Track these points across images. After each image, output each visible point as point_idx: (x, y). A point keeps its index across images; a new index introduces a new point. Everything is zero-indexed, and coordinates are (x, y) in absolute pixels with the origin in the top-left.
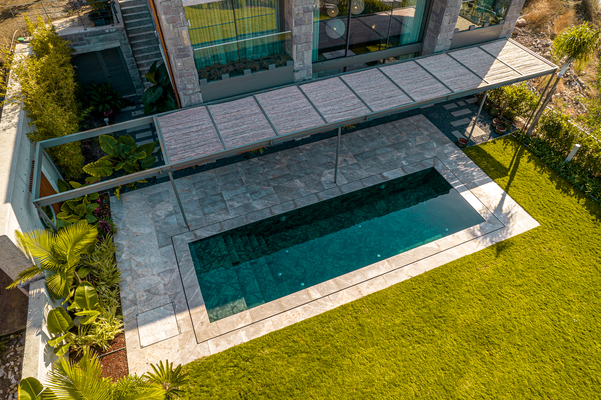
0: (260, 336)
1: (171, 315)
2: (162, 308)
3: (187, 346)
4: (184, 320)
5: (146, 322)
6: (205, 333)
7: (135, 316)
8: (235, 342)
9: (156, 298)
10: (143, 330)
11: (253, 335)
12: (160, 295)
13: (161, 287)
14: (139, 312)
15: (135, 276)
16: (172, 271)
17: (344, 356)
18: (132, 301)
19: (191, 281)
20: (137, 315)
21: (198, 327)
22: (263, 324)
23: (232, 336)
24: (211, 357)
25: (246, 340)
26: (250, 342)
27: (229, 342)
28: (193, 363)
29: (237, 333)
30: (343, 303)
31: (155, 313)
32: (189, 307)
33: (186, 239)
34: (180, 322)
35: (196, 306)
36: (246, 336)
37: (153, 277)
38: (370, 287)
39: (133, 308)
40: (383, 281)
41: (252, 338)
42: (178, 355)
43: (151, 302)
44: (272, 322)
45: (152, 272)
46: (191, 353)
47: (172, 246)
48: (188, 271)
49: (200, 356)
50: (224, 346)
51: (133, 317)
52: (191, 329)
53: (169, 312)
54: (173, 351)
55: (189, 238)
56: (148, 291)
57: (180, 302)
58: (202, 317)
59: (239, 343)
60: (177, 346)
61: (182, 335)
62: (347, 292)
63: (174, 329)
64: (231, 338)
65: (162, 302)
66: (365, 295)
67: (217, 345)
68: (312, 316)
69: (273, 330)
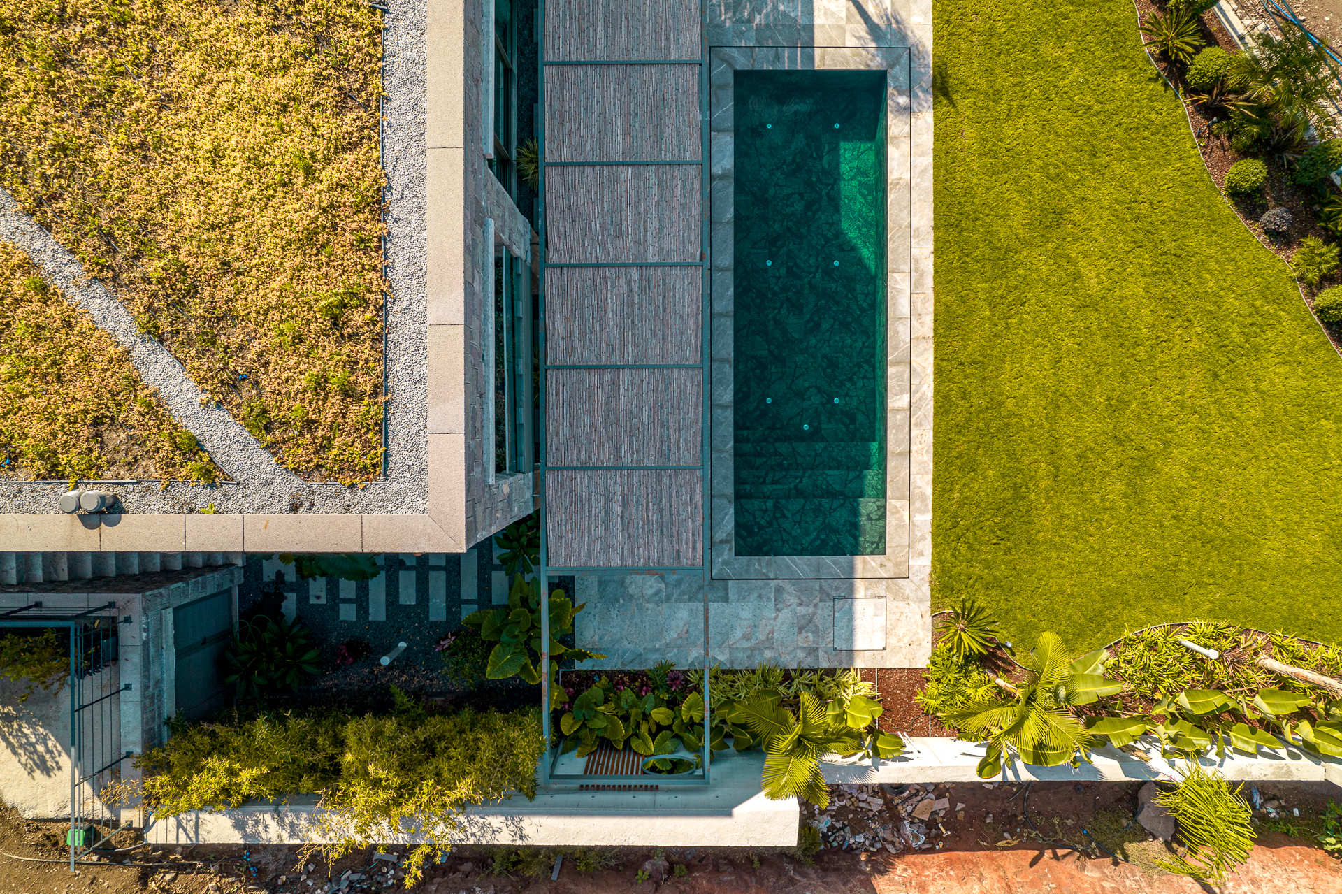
0: (931, 497)
1: (852, 605)
2: (837, 614)
3: (907, 592)
4: (867, 589)
5: (850, 638)
6: (897, 565)
7: (834, 652)
8: (926, 531)
9: (817, 620)
10: (859, 644)
11: (927, 505)
12: (815, 614)
13: (801, 610)
14: (831, 645)
15: (767, 645)
16: (779, 590)
17: (1000, 404)
18: (809, 654)
19: (809, 566)
20: (835, 649)
21: (885, 572)
22: (916, 487)
23: (917, 533)
24: (933, 565)
25: (929, 516)
26: (934, 511)
27: (923, 538)
28: (932, 590)
29: (914, 525)
30: (930, 370)
31: (841, 624)
32: (850, 578)
33: (726, 557)
34: (869, 593)
35: (852, 568)
36: (923, 514)
37: (779, 620)
38: (923, 319)
39: (821, 653)
40: (922, 296)
41: (930, 507)
42: (914, 606)
43: (821, 628)
44: (918, 474)
45: (770, 619)
46: (918, 588)
47: (730, 582)
48: (788, 567)
49: (927, 578)
50: (926, 546)
51: (836, 655)
52: (884, 582)
53: (847, 606)
54: (907, 610)
55: (727, 553)
56: (801, 629)
57: (837, 589)
58: (873, 564)
59: (929, 526)
60: (902, 604)
61: (888, 595)
62: (917, 356)
63: (875, 605)
64: (919, 534)
65: (827, 612)
66: (931, 334)
67: (921, 554)
68: (931, 419)
69: (930, 477)
